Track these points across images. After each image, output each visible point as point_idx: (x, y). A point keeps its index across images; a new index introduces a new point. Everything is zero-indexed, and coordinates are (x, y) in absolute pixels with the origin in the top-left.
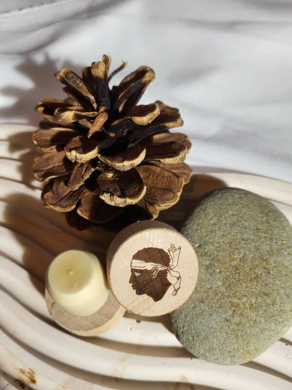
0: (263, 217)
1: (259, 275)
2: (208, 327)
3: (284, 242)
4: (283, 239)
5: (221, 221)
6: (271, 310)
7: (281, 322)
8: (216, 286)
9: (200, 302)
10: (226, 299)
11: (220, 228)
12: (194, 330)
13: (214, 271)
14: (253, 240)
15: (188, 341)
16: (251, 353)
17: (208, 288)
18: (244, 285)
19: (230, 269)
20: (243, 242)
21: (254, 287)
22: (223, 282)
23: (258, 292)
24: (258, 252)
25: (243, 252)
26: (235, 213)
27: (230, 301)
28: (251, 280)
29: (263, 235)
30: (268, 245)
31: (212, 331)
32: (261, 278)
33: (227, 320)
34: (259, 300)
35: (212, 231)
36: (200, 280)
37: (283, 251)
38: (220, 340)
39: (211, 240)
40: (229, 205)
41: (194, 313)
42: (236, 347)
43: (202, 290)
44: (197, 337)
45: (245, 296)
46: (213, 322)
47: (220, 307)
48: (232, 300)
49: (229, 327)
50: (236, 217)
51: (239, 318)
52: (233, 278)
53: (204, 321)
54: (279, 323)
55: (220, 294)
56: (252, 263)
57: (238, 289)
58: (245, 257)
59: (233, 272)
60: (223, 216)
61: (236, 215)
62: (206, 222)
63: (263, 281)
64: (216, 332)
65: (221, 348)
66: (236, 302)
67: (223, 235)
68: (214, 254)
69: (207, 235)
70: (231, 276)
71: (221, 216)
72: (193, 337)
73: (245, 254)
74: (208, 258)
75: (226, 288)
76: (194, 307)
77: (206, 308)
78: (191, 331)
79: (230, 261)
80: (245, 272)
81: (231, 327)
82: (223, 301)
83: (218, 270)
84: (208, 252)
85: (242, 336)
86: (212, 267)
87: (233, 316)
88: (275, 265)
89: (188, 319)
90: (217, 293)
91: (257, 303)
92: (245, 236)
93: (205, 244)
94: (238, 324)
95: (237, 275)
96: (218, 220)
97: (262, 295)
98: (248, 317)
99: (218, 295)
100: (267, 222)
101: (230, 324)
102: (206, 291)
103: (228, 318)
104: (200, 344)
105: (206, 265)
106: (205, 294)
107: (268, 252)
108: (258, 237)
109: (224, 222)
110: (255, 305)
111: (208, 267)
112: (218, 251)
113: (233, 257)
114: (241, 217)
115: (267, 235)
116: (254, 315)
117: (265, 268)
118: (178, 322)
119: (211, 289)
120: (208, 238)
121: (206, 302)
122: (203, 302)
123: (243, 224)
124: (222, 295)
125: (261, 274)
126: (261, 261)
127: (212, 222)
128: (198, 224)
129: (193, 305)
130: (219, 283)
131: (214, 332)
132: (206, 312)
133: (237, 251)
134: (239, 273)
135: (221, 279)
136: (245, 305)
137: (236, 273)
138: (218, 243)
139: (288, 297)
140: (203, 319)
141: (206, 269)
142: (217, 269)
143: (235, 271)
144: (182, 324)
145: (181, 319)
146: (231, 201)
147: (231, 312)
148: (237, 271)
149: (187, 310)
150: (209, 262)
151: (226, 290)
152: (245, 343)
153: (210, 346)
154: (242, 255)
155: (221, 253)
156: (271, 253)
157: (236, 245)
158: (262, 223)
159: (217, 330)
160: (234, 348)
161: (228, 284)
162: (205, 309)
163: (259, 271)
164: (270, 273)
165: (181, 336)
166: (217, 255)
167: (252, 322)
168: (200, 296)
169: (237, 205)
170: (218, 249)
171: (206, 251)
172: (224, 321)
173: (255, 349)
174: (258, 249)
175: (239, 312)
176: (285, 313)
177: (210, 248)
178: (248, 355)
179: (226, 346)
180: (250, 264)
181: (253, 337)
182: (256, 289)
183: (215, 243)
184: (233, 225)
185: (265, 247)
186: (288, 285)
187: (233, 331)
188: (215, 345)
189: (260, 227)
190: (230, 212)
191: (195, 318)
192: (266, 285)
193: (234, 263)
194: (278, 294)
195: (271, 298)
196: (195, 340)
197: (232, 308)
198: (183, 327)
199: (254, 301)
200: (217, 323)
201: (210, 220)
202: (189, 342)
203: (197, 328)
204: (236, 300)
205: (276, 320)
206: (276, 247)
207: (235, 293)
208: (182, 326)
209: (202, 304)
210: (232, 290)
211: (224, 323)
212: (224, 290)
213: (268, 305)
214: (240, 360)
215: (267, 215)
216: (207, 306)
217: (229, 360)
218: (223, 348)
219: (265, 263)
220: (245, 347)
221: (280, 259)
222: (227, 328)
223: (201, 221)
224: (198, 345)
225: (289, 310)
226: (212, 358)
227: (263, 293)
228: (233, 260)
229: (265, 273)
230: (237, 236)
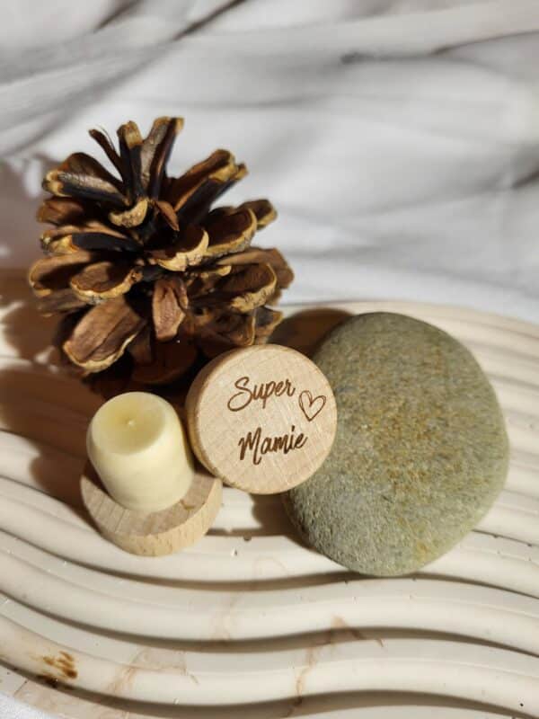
0: (430, 347)
1: (431, 428)
2: (355, 510)
3: (468, 380)
4: (464, 375)
5: (366, 356)
6: (454, 480)
7: (473, 500)
8: (364, 449)
9: (339, 473)
10: (381, 466)
11: (364, 366)
12: (332, 515)
13: (359, 428)
14: (417, 380)
15: (322, 535)
16: (428, 547)
17: (350, 453)
18: (408, 445)
19: (385, 423)
20: (403, 383)
21: (424, 447)
22: (375, 442)
23: (430, 454)
24: (428, 395)
25: (403, 397)
26: (387, 343)
27: (388, 470)
28: (419, 437)
29: (434, 372)
30: (440, 385)
31: (362, 515)
32: (434, 433)
33: (385, 498)
34: (433, 466)
35: (351, 372)
36: (337, 441)
37: (466, 393)
38: (376, 529)
39: (351, 385)
40: (376, 332)
41: (331, 490)
42: (403, 537)
43: (342, 456)
44: (338, 526)
45: (411, 461)
46: (362, 502)
47: (372, 479)
48: (389, 467)
49: (389, 507)
50: (389, 350)
51: (403, 493)
52: (391, 436)
53: (347, 501)
54: (470, 500)
55: (371, 461)
56: (418, 413)
57: (398, 451)
58: (408, 405)
59: (390, 428)
60: (369, 349)
61: (389, 346)
62: (341, 359)
63: (438, 438)
64: (369, 516)
65: (378, 541)
66: (397, 471)
67: (371, 375)
68: (357, 403)
69: (343, 378)
70: (387, 434)
71: (364, 349)
72: (331, 527)
73: (407, 401)
74: (349, 410)
75: (380, 451)
76: (330, 482)
77: (350, 482)
78: (328, 518)
79: (384, 412)
80: (409, 426)
81: (393, 508)
82: (376, 470)
83: (366, 426)
84: (347, 400)
85: (410, 521)
86: (356, 422)
87: (394, 490)
88: (454, 413)
89: (322, 499)
90: (365, 459)
91: (432, 469)
92: (405, 375)
93: (342, 390)
94: (403, 504)
95: (396, 431)
96: (361, 355)
97: (438, 458)
98: (418, 492)
99: (367, 462)
100: (439, 353)
101: (390, 504)
102: (348, 458)
103: (386, 495)
104: (342, 537)
105: (345, 421)
106: (347, 462)
107: (443, 395)
108: (425, 376)
109: (370, 357)
110: (427, 473)
111: (349, 423)
112: (364, 398)
113: (387, 406)
114: (398, 348)
115: (438, 371)
116: (428, 488)
117: (439, 418)
118: (304, 506)
119: (356, 453)
120: (345, 382)
121: (349, 472)
122: (343, 473)
123: (400, 359)
124: (374, 462)
125: (435, 428)
126: (433, 408)
127: (350, 358)
128: (329, 363)
129: (328, 479)
130: (368, 445)
131: (365, 517)
132: (350, 487)
133: (394, 397)
134: (399, 429)
135: (371, 438)
136: (412, 474)
137: (394, 428)
138: (363, 387)
139: (480, 459)
140: (346, 498)
141: (345, 426)
142: (363, 424)
143: (393, 426)
144: (312, 508)
145: (310, 500)
146: (379, 328)
147: (390, 487)
148: (397, 426)
149: (318, 487)
150: (350, 415)
151: (381, 454)
152: (417, 532)
153: (359, 540)
154: (401, 402)
155: (368, 402)
156: (448, 396)
157: (391, 388)
158: (431, 355)
159: (370, 513)
160: (400, 541)
161: (382, 446)
162: (348, 484)
163: (431, 423)
164: (447, 425)
165: (311, 529)
166: (363, 405)
167: (425, 499)
168: (338, 465)
169: (389, 332)
170: (364, 395)
171: (344, 400)
172: (381, 500)
173: (435, 541)
174: (426, 392)
175: (403, 485)
176: (477, 484)
177: (351, 395)
178: (423, 552)
179: (386, 538)
180: (415, 415)
181: (429, 522)
182: (427, 449)
183: (358, 388)
184: (384, 360)
185: (438, 389)
186: (478, 441)
187: (396, 513)
188: (368, 537)
189: (428, 360)
190: (379, 343)
191: (333, 498)
192: (444, 442)
193: (390, 415)
194: (464, 454)
195: (452, 461)
196: (335, 532)
197: (392, 481)
198: (314, 513)
199: (425, 467)
200: (368, 502)
201: (348, 356)
202: (325, 536)
203: (337, 512)
204: (398, 468)
205: (464, 495)
206: (455, 387)
207: (395, 458)
208: (311, 513)
209: (342, 477)
210: (390, 453)
211: (379, 503)
212: (377, 454)
213: (448, 473)
214: (411, 561)
215: (438, 345)
216: (351, 479)
217: (393, 563)
218: (381, 540)
219: (439, 412)
220: (417, 538)
221: (463, 404)
222: (385, 509)
223: (332, 359)
224: (340, 539)
225: (482, 478)
226: (365, 560)
227: (441, 455)
228: (389, 409)
229: (439, 424)
230: (392, 375)
